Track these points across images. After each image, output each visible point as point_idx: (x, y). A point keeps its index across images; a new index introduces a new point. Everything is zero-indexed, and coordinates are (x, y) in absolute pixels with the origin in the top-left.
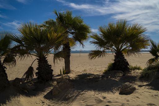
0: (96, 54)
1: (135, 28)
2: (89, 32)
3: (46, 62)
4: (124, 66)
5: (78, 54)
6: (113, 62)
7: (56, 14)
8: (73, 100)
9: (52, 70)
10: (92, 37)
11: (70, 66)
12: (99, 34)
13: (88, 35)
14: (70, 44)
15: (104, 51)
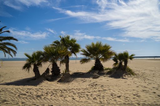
0: (84, 61)
1: (105, 46)
2: (80, 48)
3: (56, 65)
4: (100, 68)
5: (75, 61)
6: (94, 65)
7: (61, 37)
8: (71, 82)
9: (60, 70)
10: (82, 51)
11: (69, 68)
12: (86, 49)
13: (80, 50)
14: (69, 55)
15: (89, 59)
